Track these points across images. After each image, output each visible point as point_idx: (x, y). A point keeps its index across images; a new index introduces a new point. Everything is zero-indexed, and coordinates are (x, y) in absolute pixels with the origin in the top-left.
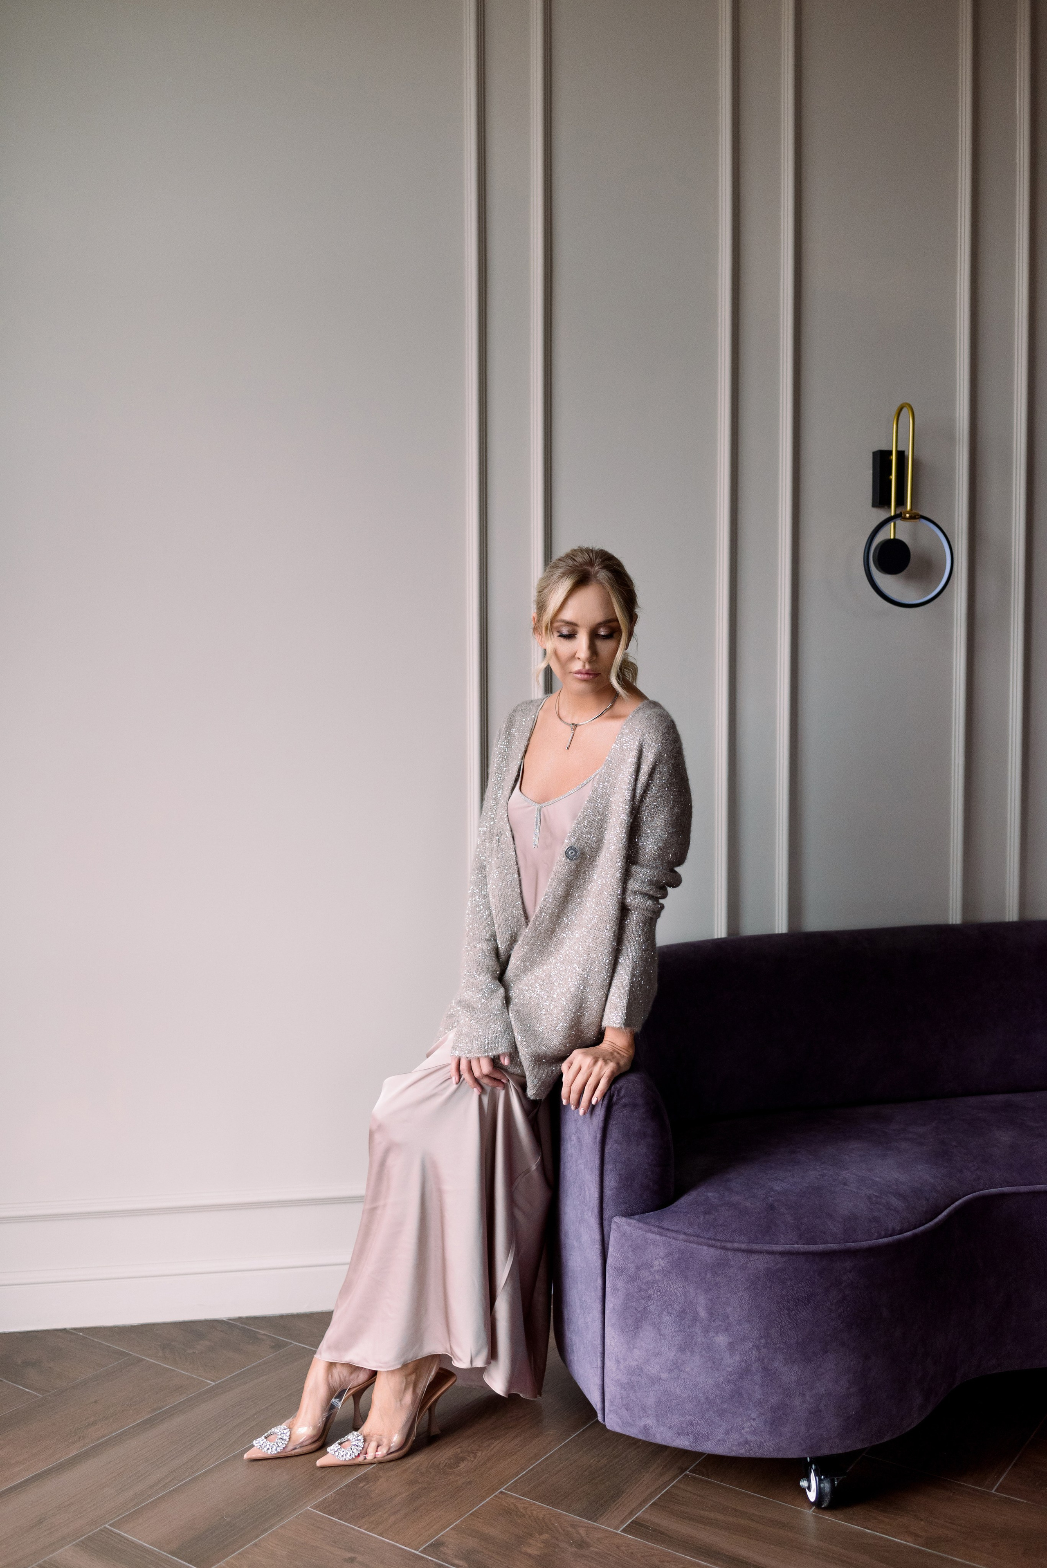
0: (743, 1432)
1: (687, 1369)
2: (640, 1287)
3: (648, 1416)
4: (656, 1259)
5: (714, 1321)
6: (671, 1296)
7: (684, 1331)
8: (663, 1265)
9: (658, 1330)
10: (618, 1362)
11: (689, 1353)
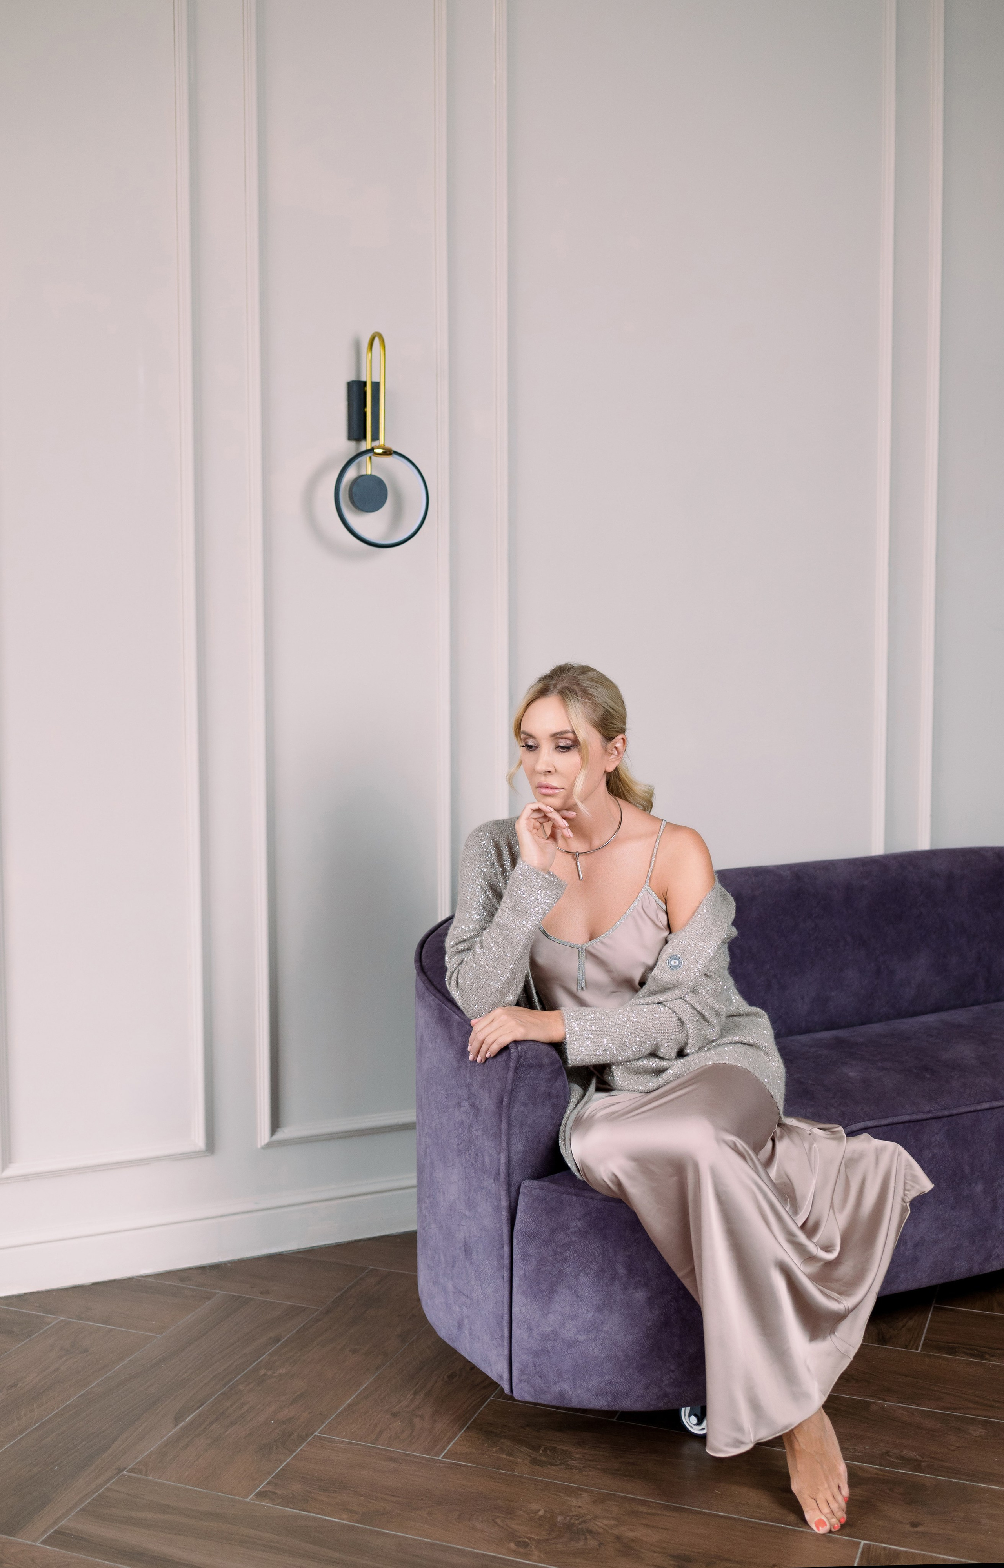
0: (663, 1385)
1: (606, 1329)
2: (554, 1250)
3: (565, 1381)
4: (573, 1220)
5: (633, 1277)
6: (588, 1256)
7: (602, 1291)
8: (580, 1225)
9: (575, 1291)
10: (531, 1329)
11: (608, 1312)
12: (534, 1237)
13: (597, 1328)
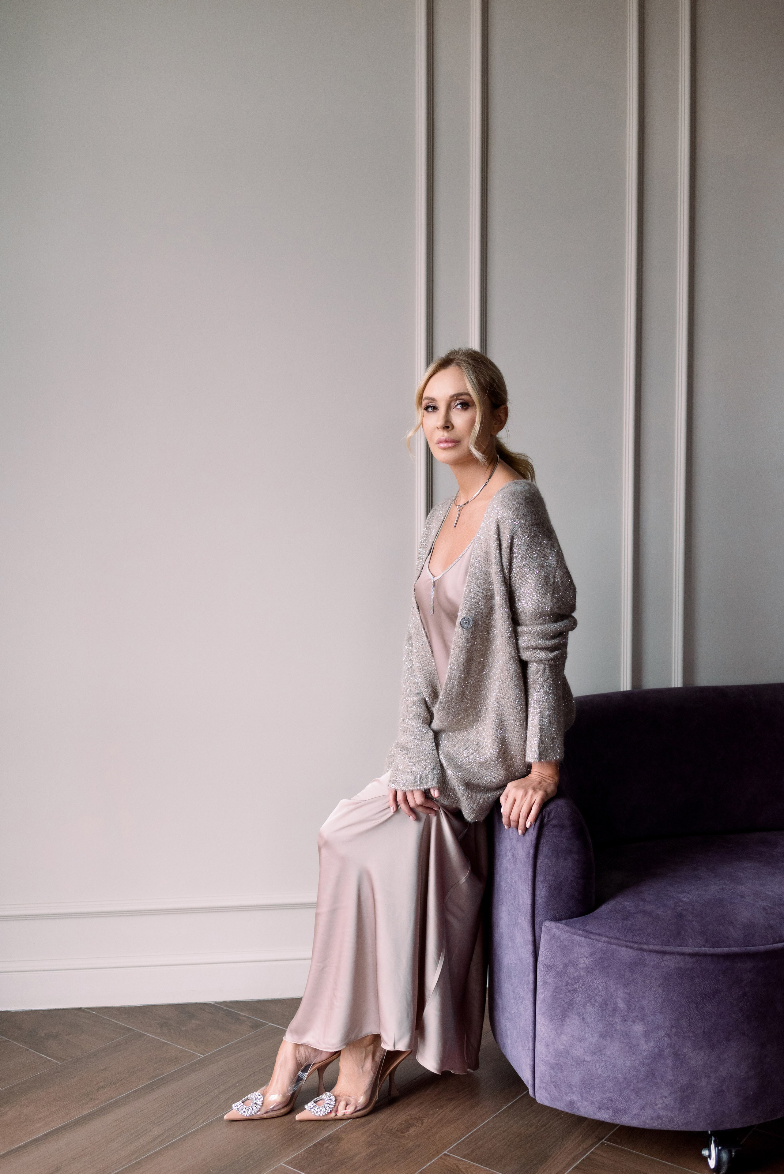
0: (656, 1108)
1: (608, 1053)
2: (567, 982)
3: (574, 1093)
4: (581, 958)
5: (632, 1012)
6: (594, 989)
7: (605, 1020)
8: (587, 963)
9: (583, 1018)
10: (548, 1045)
11: (609, 1039)
12: (551, 968)
13: (601, 1051)
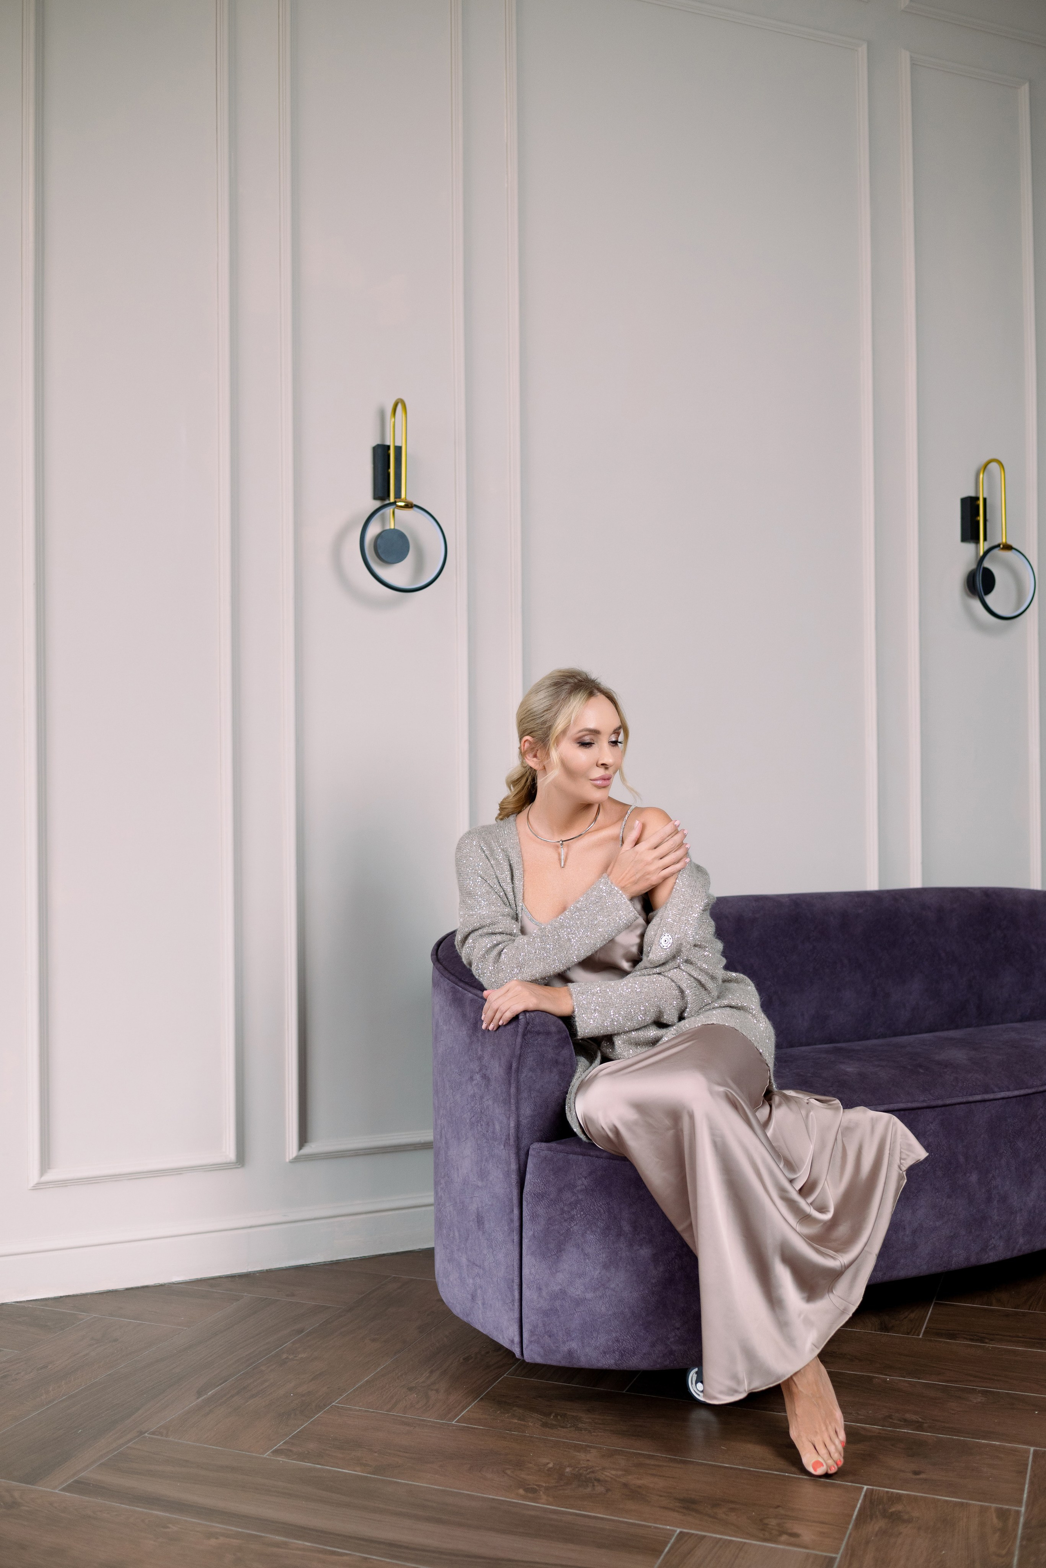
1: (613, 1286)
2: (562, 1209)
3: (573, 1340)
4: (579, 1178)
5: (638, 1234)
6: (595, 1214)
7: (608, 1248)
8: (586, 1183)
9: (582, 1249)
10: (540, 1289)
11: (614, 1269)
12: (542, 1197)
13: (603, 1285)
